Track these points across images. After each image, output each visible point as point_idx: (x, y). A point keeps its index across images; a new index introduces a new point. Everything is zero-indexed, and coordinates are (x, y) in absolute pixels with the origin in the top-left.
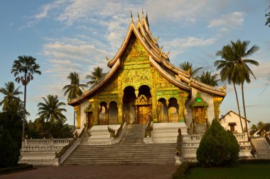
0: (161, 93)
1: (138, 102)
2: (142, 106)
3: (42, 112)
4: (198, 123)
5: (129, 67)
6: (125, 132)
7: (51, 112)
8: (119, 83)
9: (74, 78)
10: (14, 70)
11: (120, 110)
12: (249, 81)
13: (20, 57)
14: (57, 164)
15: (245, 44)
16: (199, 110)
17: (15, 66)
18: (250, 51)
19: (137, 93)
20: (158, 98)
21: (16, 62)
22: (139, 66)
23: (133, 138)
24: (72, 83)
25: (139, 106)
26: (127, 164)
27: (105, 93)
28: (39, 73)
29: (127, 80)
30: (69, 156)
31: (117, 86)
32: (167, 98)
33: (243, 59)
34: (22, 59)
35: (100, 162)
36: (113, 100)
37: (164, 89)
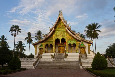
0: (70, 42)
1: (59, 45)
2: (61, 46)
3: (16, 48)
4: (82, 53)
5: (57, 31)
6: (56, 56)
7: (20, 48)
8: (54, 37)
9: (29, 34)
10: (10, 31)
11: (54, 48)
12: (97, 38)
13: (13, 26)
14: (34, 68)
15: (97, 24)
16: (83, 48)
17: (11, 29)
18: (98, 27)
19: (60, 41)
20: (69, 43)
21: (11, 27)
22: (61, 31)
23: (60, 59)
24: (28, 36)
25: (60, 46)
26: (61, 68)
27: (48, 41)
28: (20, 32)
29: (56, 36)
30: (38, 65)
31: (53, 38)
32: (72, 43)
33: (96, 30)
34: (14, 26)
35: (50, 67)
36: (51, 44)
37: (71, 40)
